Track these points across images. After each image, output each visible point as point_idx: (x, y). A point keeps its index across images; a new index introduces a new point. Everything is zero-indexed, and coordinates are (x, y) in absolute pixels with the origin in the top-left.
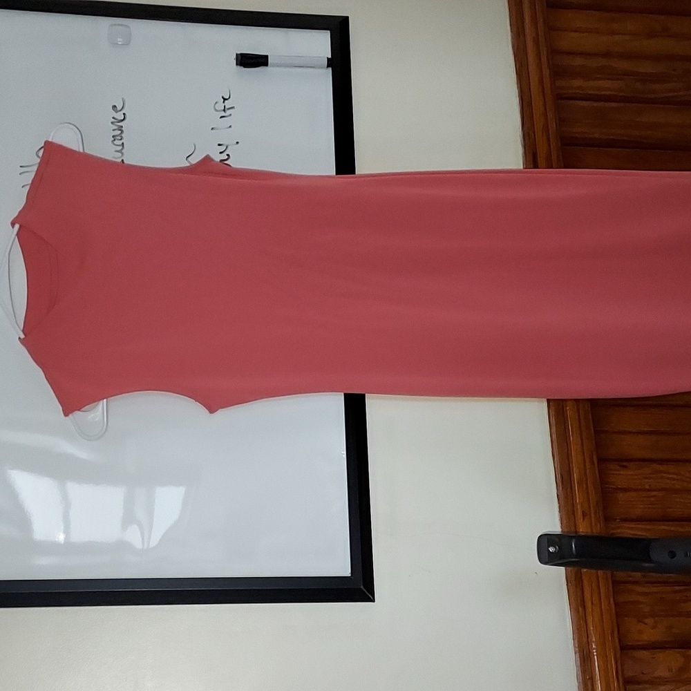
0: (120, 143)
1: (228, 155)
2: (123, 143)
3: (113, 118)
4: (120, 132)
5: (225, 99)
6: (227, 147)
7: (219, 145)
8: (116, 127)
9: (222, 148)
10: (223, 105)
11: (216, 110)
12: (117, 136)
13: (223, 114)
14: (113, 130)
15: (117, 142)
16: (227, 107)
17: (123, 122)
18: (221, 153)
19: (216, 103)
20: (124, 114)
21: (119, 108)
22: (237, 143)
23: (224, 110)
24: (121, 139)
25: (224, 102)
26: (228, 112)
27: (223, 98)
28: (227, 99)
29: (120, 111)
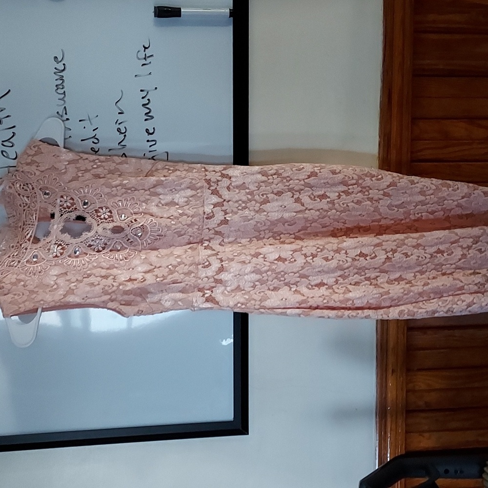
0: (62, 91)
1: (149, 100)
2: (64, 92)
3: (56, 68)
4: (61, 81)
5: (145, 48)
6: (148, 92)
7: (141, 91)
8: (58, 77)
9: (144, 94)
10: (145, 53)
11: (139, 59)
12: (60, 85)
13: (144, 62)
14: (56, 80)
15: (59, 91)
16: (147, 55)
17: (64, 72)
18: (143, 98)
19: (139, 52)
20: (64, 64)
21: (59, 60)
22: (156, 88)
23: (145, 59)
24: (63, 88)
25: (144, 51)
26: (149, 60)
27: (144, 47)
28: (147, 48)
29: (60, 61)
